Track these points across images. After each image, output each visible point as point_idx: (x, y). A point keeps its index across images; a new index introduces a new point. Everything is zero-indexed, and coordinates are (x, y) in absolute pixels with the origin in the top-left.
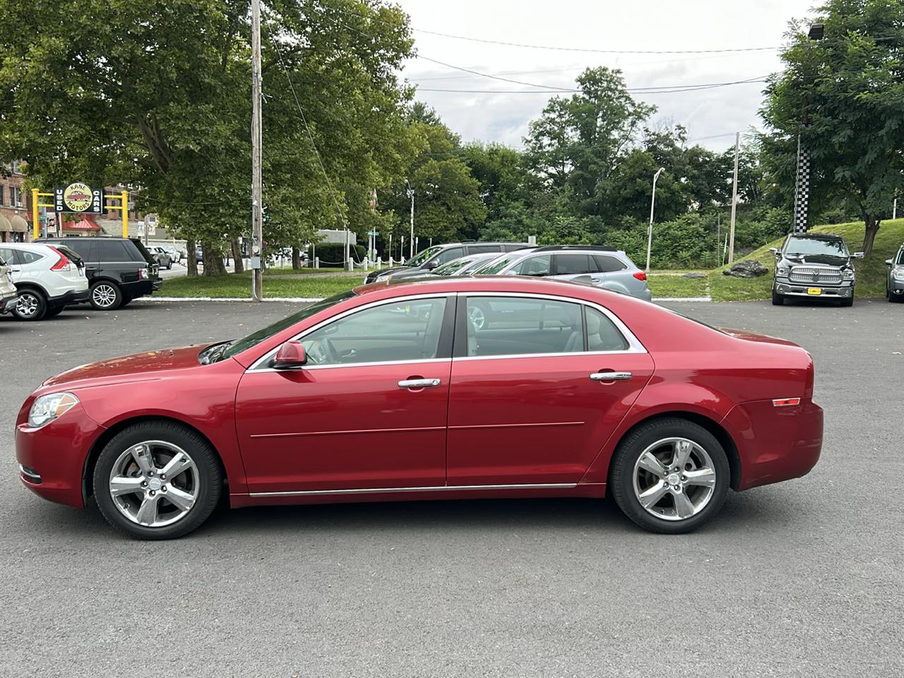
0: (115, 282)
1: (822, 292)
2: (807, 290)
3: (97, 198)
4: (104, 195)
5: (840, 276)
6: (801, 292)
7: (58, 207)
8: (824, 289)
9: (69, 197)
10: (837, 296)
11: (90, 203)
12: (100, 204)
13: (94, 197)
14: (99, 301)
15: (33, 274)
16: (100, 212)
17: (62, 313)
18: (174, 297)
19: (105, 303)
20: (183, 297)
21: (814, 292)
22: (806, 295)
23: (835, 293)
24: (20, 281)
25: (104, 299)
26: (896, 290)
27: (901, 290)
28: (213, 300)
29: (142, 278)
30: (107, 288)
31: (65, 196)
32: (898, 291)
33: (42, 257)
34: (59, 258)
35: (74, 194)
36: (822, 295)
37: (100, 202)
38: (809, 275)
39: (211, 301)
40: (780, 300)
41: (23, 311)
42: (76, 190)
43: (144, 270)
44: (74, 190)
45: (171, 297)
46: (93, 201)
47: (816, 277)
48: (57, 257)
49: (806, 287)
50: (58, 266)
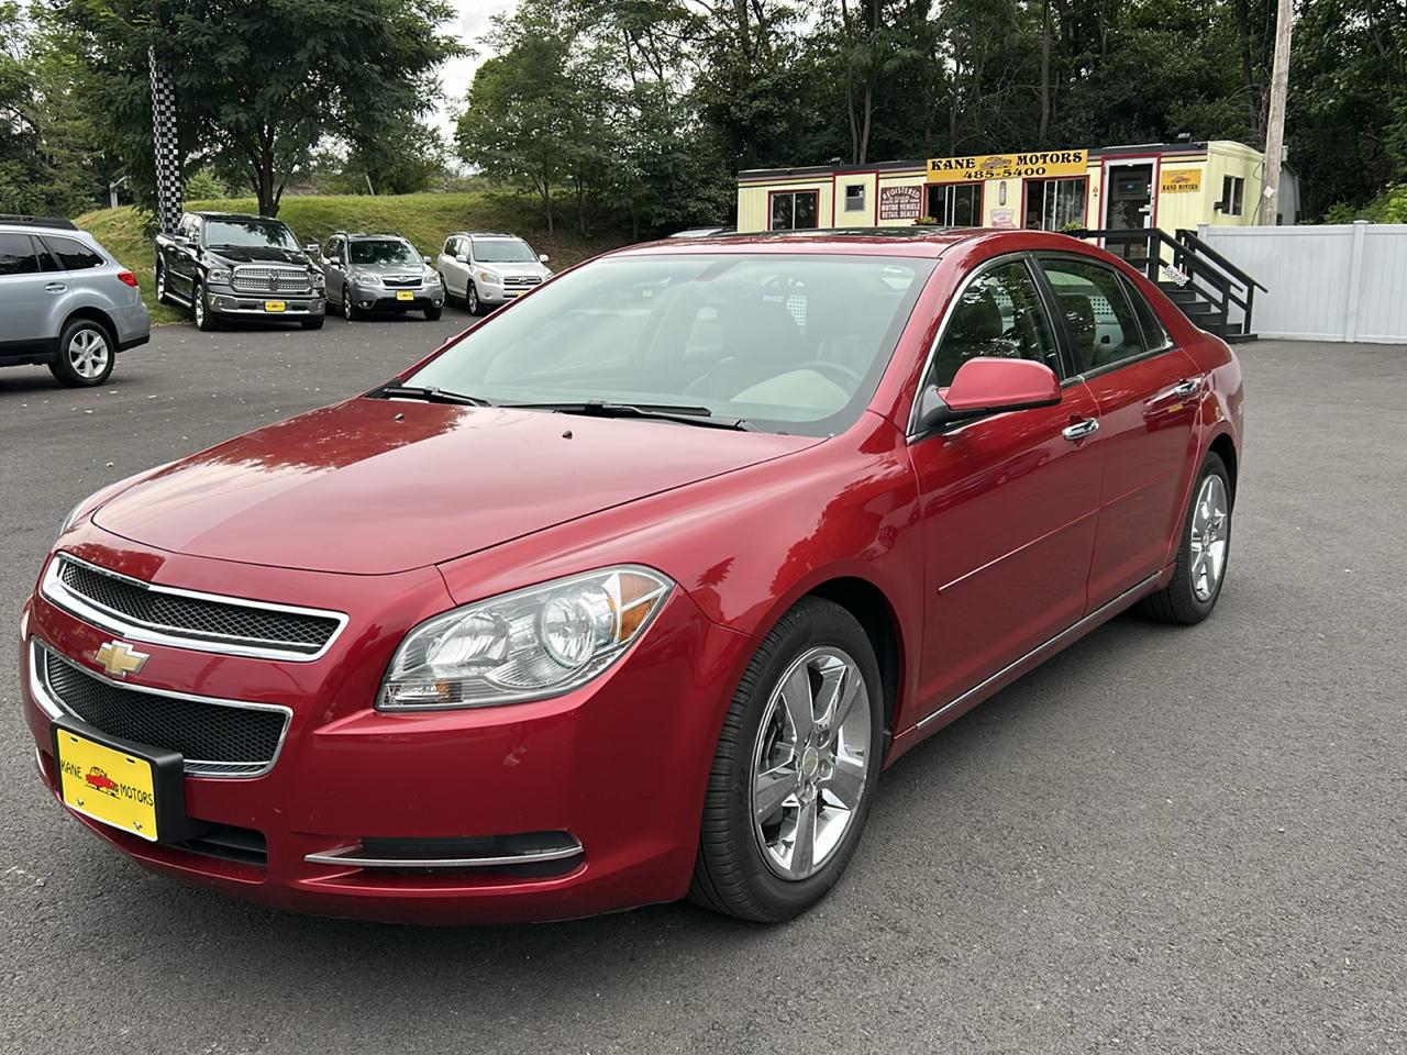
1: (287, 307)
2: (264, 304)
5: (308, 282)
6: (254, 308)
8: (288, 301)
10: (307, 312)
21: (276, 307)
22: (262, 312)
23: (305, 309)
26: (362, 303)
27: (369, 303)
32: (365, 304)
36: (287, 312)
38: (264, 280)
40: (220, 322)
47: (274, 283)
49: (261, 300)
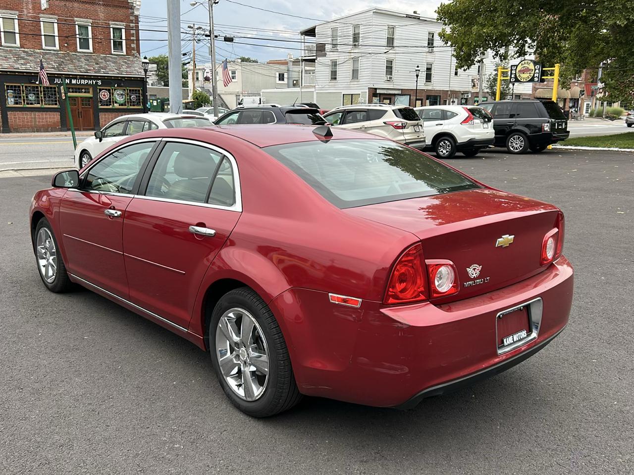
0: (525, 134)
3: (537, 71)
4: (542, 68)
7: (512, 79)
9: (519, 71)
11: (532, 75)
12: (539, 75)
13: (535, 70)
14: (512, 147)
15: (450, 126)
16: (538, 81)
17: (479, 155)
18: (591, 147)
19: (517, 149)
20: (597, 147)
24: (442, 131)
25: (517, 146)
28: (620, 150)
29: (545, 131)
30: (519, 138)
31: (517, 71)
33: (458, 115)
34: (467, 115)
35: (522, 69)
37: (539, 73)
39: (618, 151)
41: (442, 151)
42: (525, 65)
43: (546, 124)
44: (523, 66)
45: (588, 146)
46: (534, 73)
48: (466, 114)
50: (465, 121)
